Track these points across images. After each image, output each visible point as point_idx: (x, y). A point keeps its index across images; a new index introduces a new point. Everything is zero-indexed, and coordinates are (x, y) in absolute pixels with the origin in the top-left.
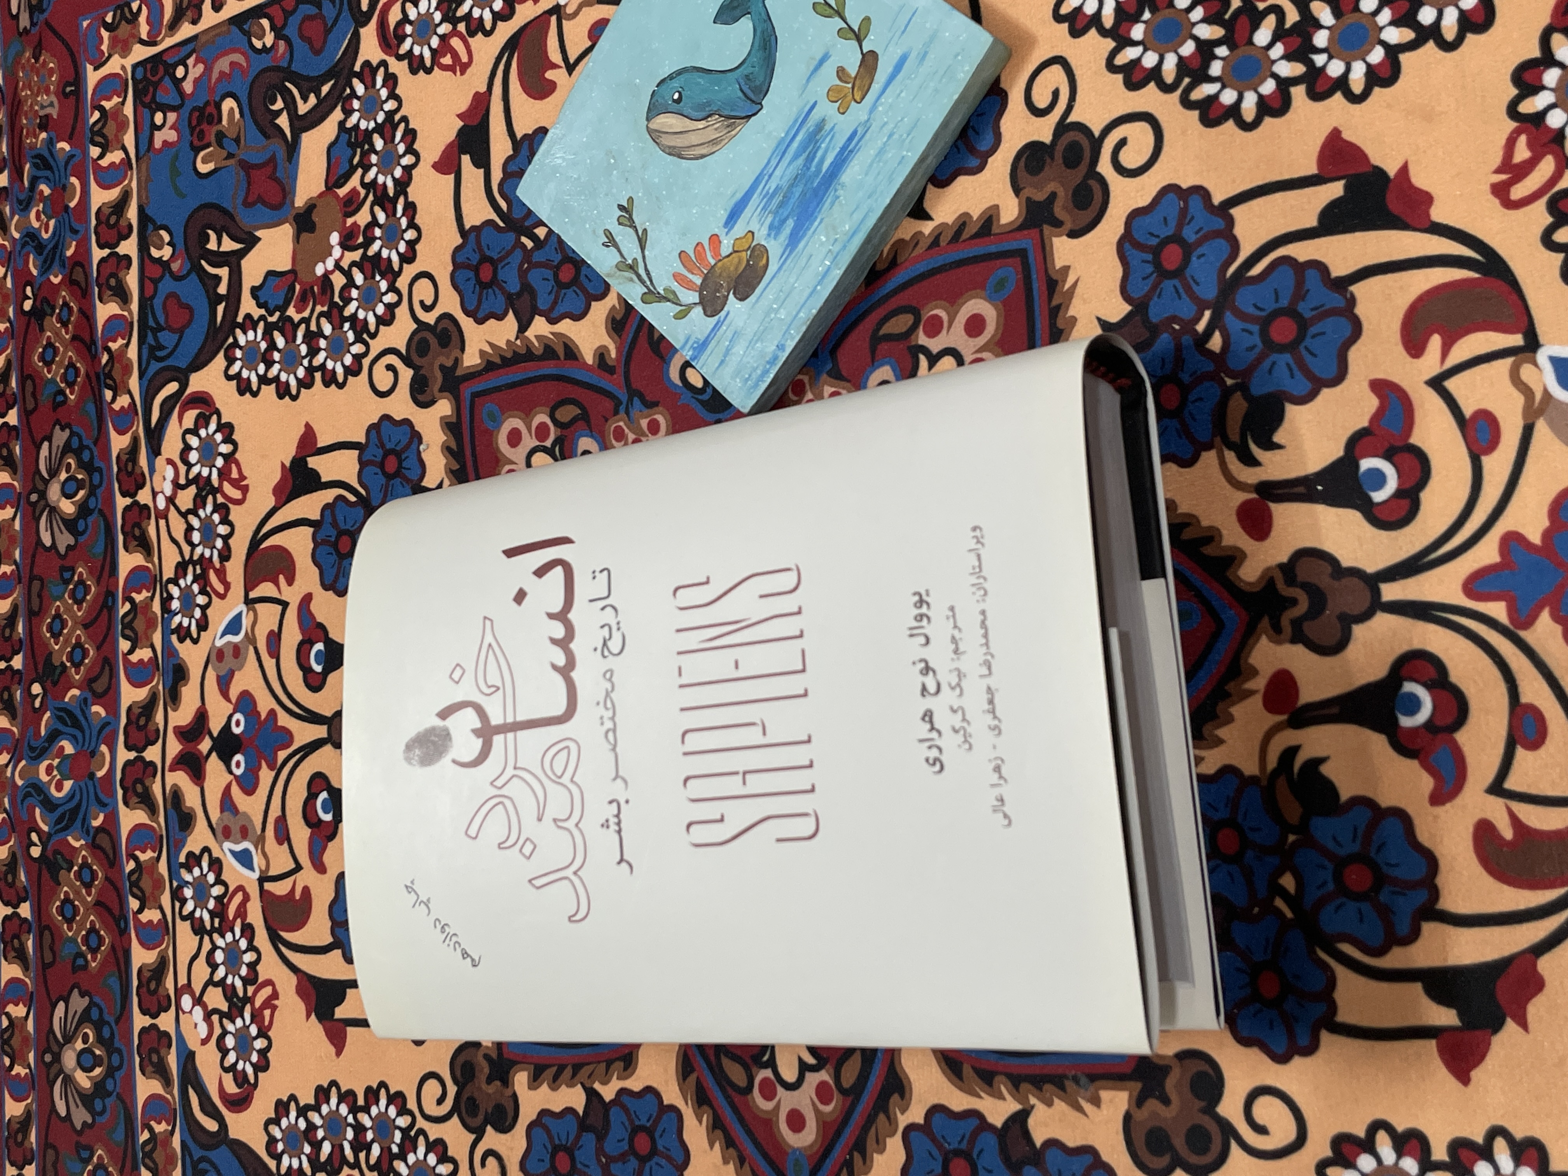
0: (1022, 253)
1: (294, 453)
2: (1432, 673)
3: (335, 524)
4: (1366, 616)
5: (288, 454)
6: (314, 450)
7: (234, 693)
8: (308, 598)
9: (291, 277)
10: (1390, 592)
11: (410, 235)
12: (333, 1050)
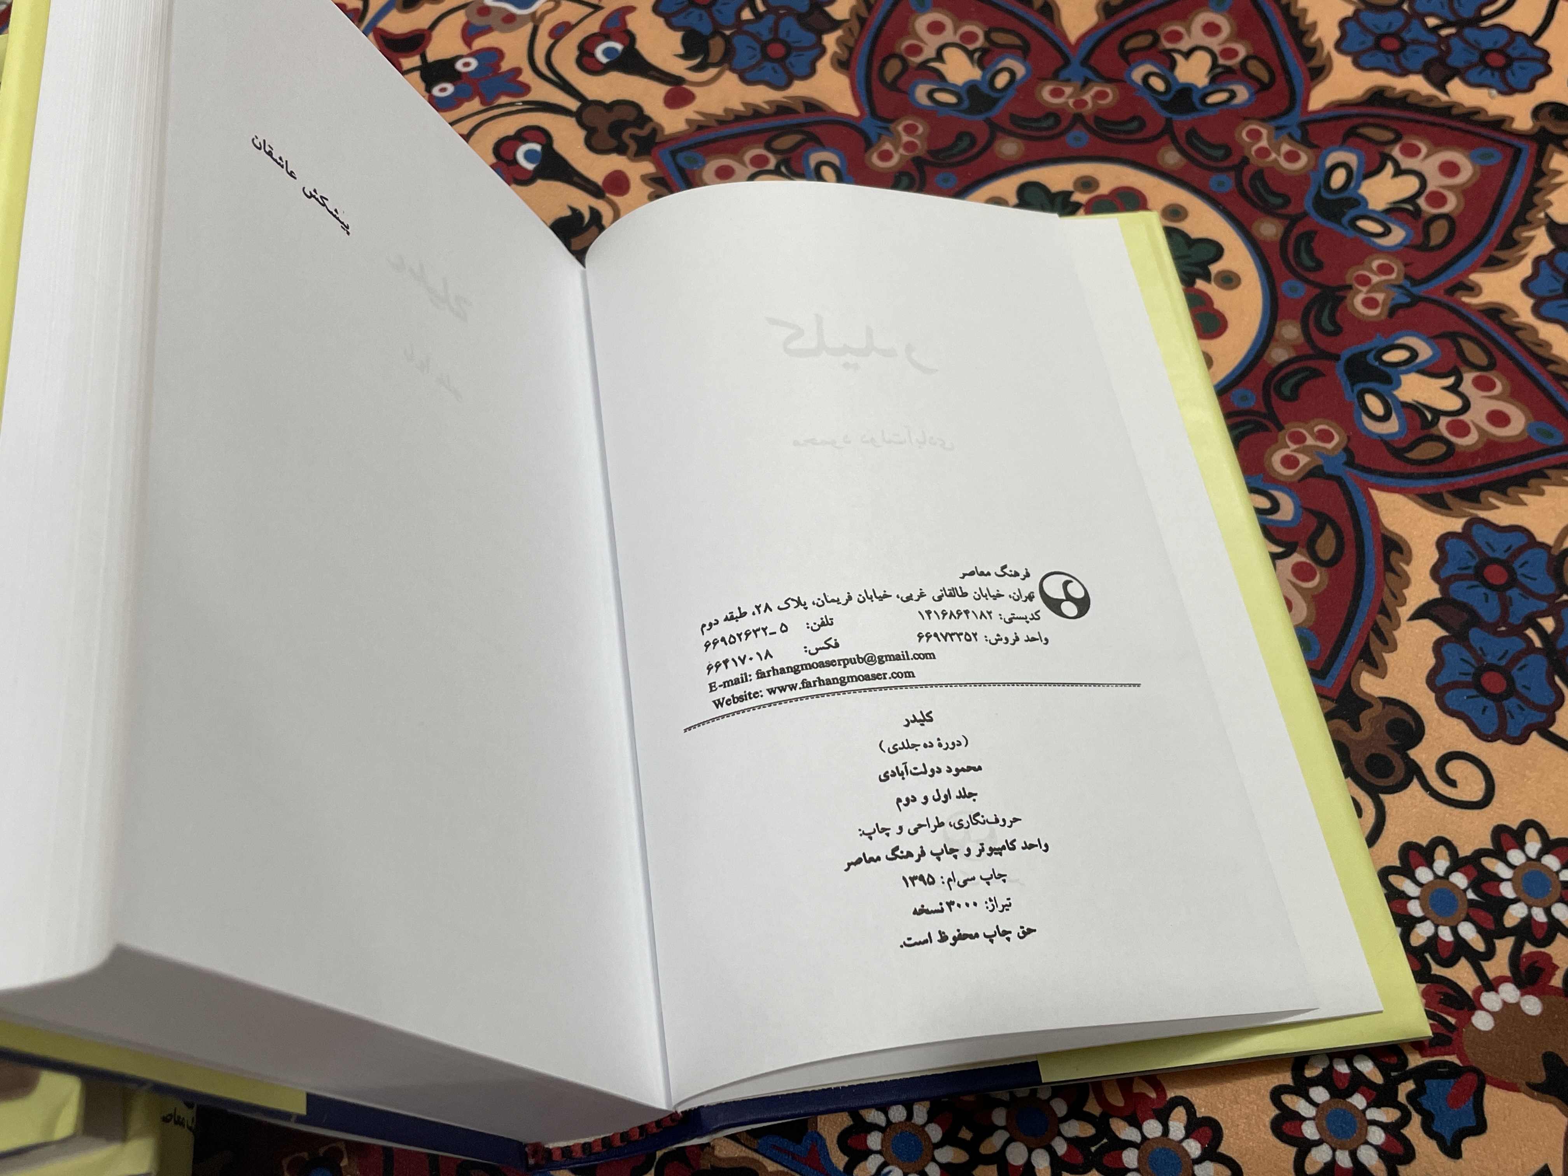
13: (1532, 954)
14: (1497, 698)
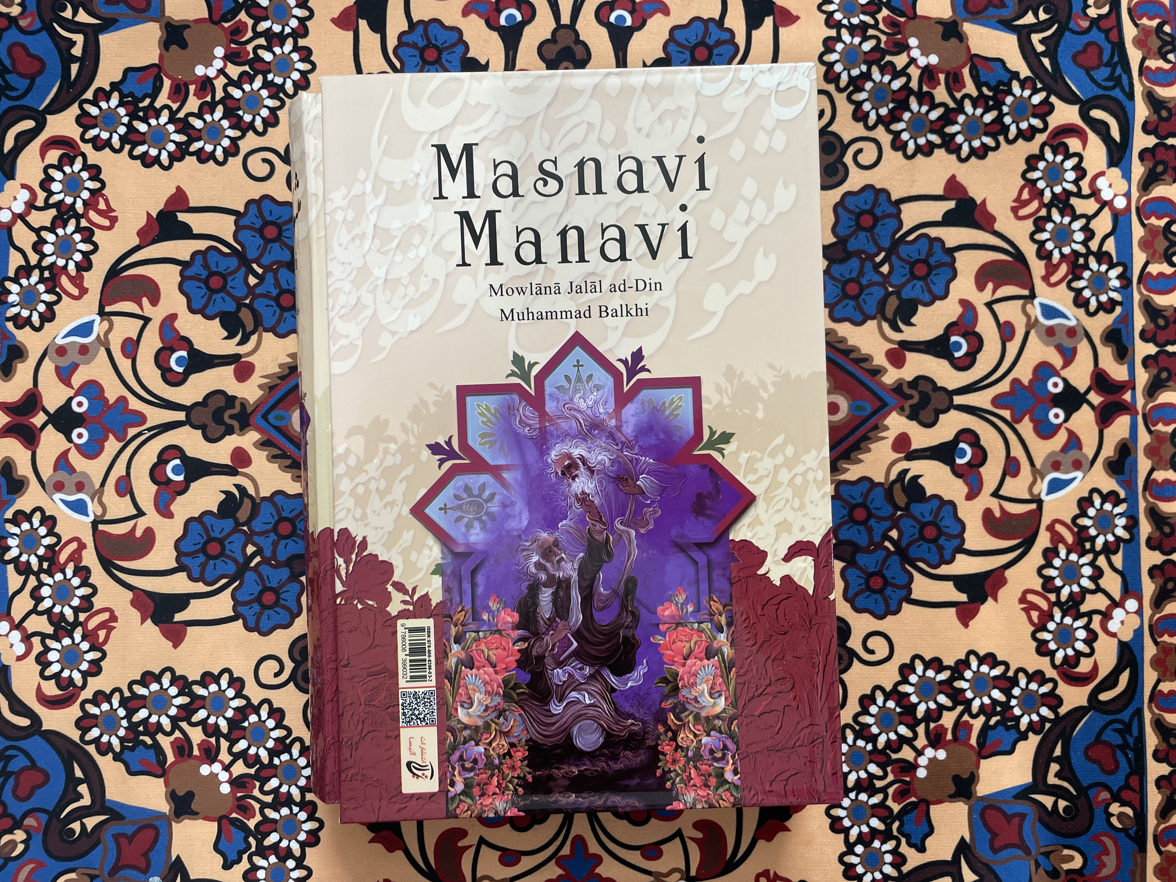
2: (538, 818)
3: (718, 43)
6: (777, 24)
8: (666, 11)
9: (910, 14)
11: (911, 146)
12: (336, 16)
13: (935, 728)
14: (881, 591)
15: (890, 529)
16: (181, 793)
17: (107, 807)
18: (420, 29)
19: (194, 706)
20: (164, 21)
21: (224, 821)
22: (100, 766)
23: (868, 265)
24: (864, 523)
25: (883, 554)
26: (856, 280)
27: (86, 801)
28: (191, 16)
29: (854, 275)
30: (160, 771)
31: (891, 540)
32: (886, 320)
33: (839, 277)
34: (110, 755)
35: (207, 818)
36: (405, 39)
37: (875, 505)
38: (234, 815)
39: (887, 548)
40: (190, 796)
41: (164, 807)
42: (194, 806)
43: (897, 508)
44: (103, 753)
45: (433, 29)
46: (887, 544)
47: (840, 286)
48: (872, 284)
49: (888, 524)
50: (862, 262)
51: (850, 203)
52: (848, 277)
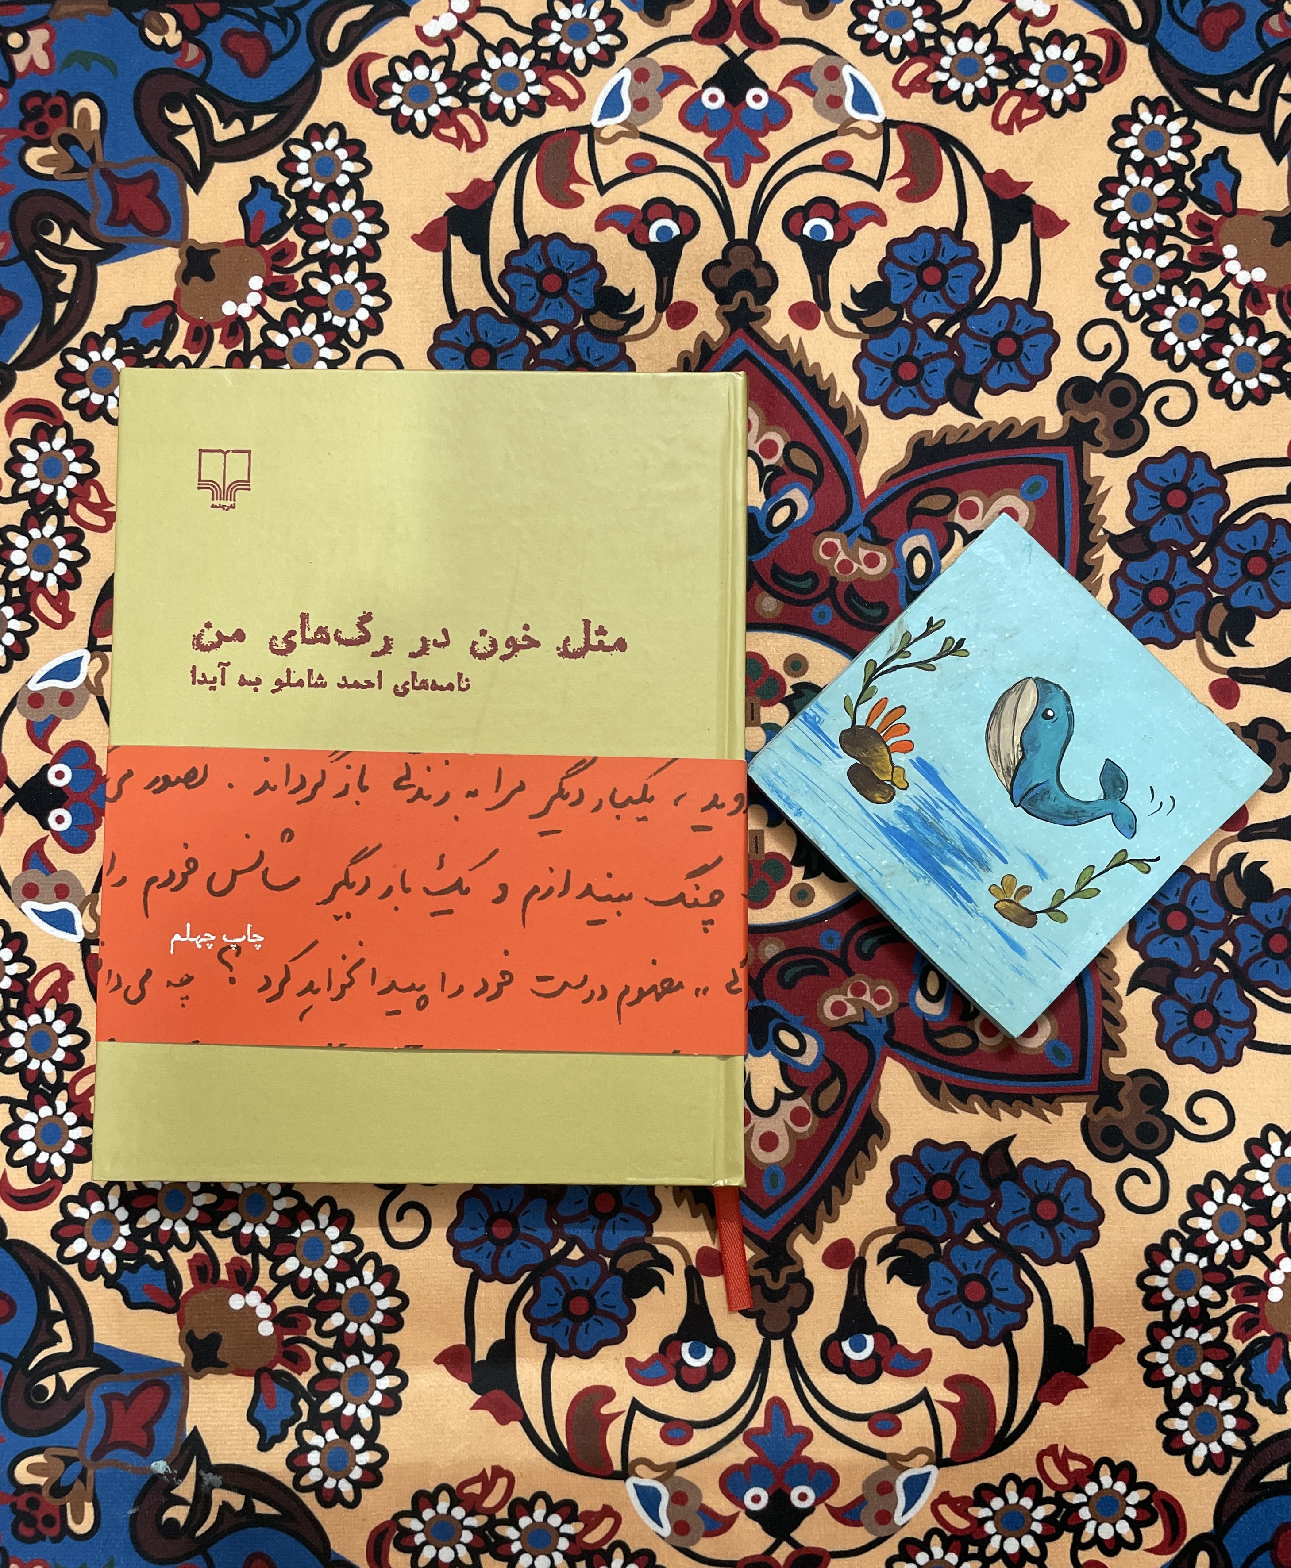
0: (1080, 1075)
1: (1039, 202)
2: (717, 1370)
3: (956, 262)
4: (761, 1328)
5: (1038, 194)
6: (1037, 234)
7: (792, 94)
8: (881, 219)
9: (1228, 208)
10: (777, 1346)
11: (1238, 391)
12: (419, 231)
14: (1210, 1032)
15: (1223, 942)
16: (201, 1335)
17: (96, 1355)
18: (537, 246)
19: (221, 1209)
20: (185, 246)
21: (265, 1375)
22: (86, 1295)
23: (1181, 561)
24: (1184, 933)
25: (1213, 976)
26: (1164, 584)
27: (65, 1346)
28: (221, 237)
29: (1161, 576)
30: (171, 1305)
31: (1224, 956)
32: (1210, 639)
33: (1138, 579)
34: (101, 1279)
35: (240, 1372)
36: (515, 262)
37: (1200, 905)
38: (279, 1367)
39: (1218, 970)
40: (215, 1340)
41: (177, 1356)
42: (222, 1354)
43: (1232, 910)
44: (89, 1277)
45: (554, 247)
46: (1218, 962)
47: (1140, 592)
48: (1187, 588)
49: (1220, 933)
50: (1173, 556)
51: (1151, 475)
52: (1152, 580)
